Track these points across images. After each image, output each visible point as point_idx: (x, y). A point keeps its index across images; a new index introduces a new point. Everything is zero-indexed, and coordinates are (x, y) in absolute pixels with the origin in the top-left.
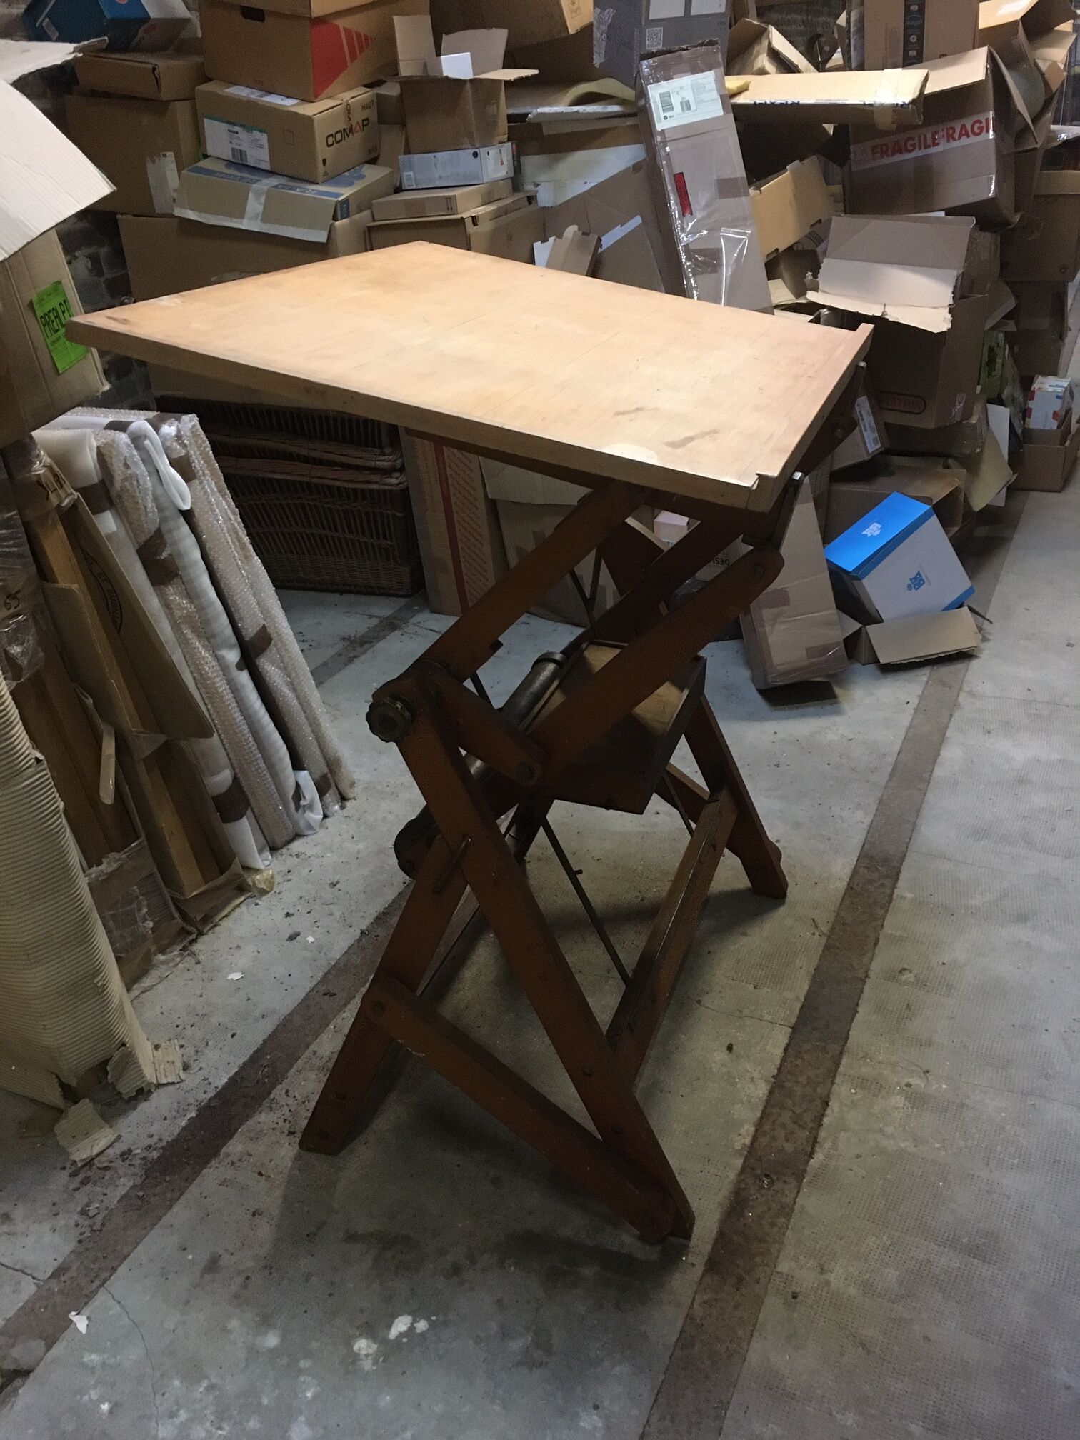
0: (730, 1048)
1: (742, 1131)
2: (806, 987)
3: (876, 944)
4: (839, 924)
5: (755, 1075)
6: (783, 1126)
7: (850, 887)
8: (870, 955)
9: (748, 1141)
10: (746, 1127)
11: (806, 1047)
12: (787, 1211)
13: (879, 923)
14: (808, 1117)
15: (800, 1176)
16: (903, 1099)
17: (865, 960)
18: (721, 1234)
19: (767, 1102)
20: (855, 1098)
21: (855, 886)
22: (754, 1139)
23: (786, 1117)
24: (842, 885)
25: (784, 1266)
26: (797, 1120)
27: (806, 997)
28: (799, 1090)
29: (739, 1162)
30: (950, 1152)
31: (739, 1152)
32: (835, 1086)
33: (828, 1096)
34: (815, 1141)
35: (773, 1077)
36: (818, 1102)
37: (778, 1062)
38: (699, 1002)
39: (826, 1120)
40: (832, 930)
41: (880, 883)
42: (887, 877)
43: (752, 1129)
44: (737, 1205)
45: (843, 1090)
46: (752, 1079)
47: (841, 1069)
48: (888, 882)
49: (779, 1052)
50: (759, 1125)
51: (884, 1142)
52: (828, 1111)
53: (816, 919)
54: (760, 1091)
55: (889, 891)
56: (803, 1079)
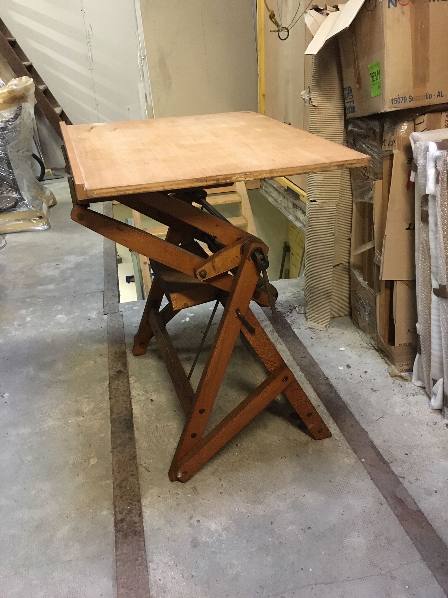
0: (152, 400)
1: (133, 380)
2: (136, 435)
3: (113, 469)
4: (135, 475)
5: (138, 396)
6: (121, 386)
7: (139, 501)
8: (114, 463)
9: (130, 379)
10: (133, 382)
11: (125, 412)
12: (110, 369)
13: (115, 484)
14: (114, 392)
15: (110, 377)
16: (84, 411)
17: (115, 459)
18: (126, 358)
19: (130, 391)
20: (101, 404)
21: (137, 503)
22: (129, 381)
23: (121, 389)
24: (145, 502)
25: (106, 359)
26: (117, 390)
27: (133, 430)
28: (121, 397)
29: (129, 374)
30: (65, 402)
31: (131, 375)
32: (109, 404)
33: (110, 400)
34: (109, 387)
35: (132, 399)
36: (113, 397)
37: (133, 403)
38: (175, 411)
39: (108, 393)
40: (137, 469)
41: (124, 513)
42: (122, 520)
43: (130, 382)
44: (125, 364)
45: (106, 405)
46: (138, 395)
47: (109, 411)
48: (119, 517)
49: (134, 407)
50: (129, 384)
51: (87, 396)
52: (108, 396)
53: (148, 472)
54: (134, 393)
55: (117, 509)
56: (121, 402)
